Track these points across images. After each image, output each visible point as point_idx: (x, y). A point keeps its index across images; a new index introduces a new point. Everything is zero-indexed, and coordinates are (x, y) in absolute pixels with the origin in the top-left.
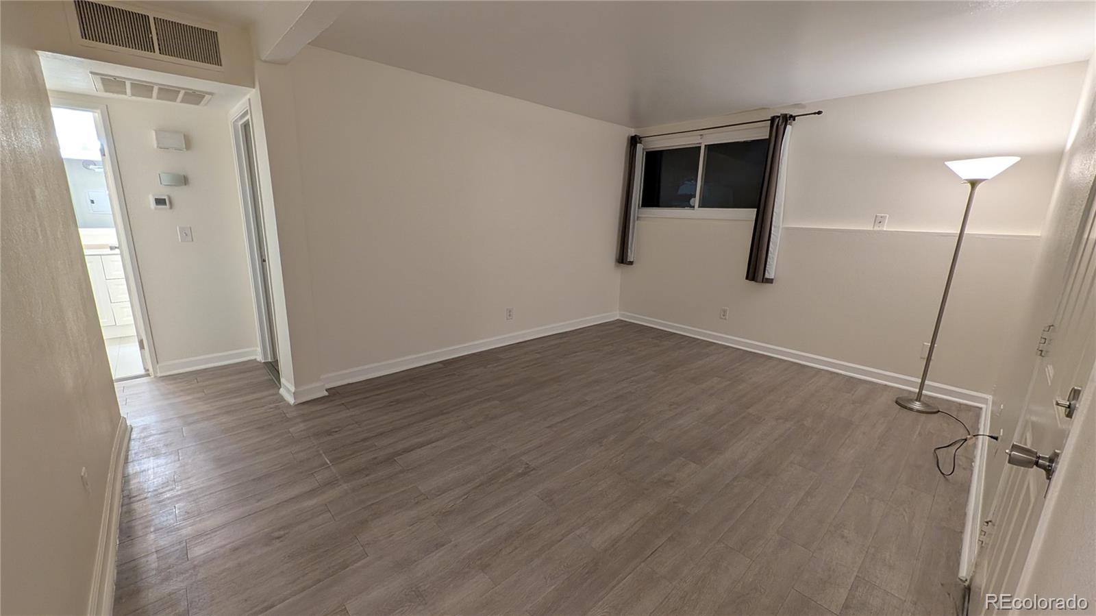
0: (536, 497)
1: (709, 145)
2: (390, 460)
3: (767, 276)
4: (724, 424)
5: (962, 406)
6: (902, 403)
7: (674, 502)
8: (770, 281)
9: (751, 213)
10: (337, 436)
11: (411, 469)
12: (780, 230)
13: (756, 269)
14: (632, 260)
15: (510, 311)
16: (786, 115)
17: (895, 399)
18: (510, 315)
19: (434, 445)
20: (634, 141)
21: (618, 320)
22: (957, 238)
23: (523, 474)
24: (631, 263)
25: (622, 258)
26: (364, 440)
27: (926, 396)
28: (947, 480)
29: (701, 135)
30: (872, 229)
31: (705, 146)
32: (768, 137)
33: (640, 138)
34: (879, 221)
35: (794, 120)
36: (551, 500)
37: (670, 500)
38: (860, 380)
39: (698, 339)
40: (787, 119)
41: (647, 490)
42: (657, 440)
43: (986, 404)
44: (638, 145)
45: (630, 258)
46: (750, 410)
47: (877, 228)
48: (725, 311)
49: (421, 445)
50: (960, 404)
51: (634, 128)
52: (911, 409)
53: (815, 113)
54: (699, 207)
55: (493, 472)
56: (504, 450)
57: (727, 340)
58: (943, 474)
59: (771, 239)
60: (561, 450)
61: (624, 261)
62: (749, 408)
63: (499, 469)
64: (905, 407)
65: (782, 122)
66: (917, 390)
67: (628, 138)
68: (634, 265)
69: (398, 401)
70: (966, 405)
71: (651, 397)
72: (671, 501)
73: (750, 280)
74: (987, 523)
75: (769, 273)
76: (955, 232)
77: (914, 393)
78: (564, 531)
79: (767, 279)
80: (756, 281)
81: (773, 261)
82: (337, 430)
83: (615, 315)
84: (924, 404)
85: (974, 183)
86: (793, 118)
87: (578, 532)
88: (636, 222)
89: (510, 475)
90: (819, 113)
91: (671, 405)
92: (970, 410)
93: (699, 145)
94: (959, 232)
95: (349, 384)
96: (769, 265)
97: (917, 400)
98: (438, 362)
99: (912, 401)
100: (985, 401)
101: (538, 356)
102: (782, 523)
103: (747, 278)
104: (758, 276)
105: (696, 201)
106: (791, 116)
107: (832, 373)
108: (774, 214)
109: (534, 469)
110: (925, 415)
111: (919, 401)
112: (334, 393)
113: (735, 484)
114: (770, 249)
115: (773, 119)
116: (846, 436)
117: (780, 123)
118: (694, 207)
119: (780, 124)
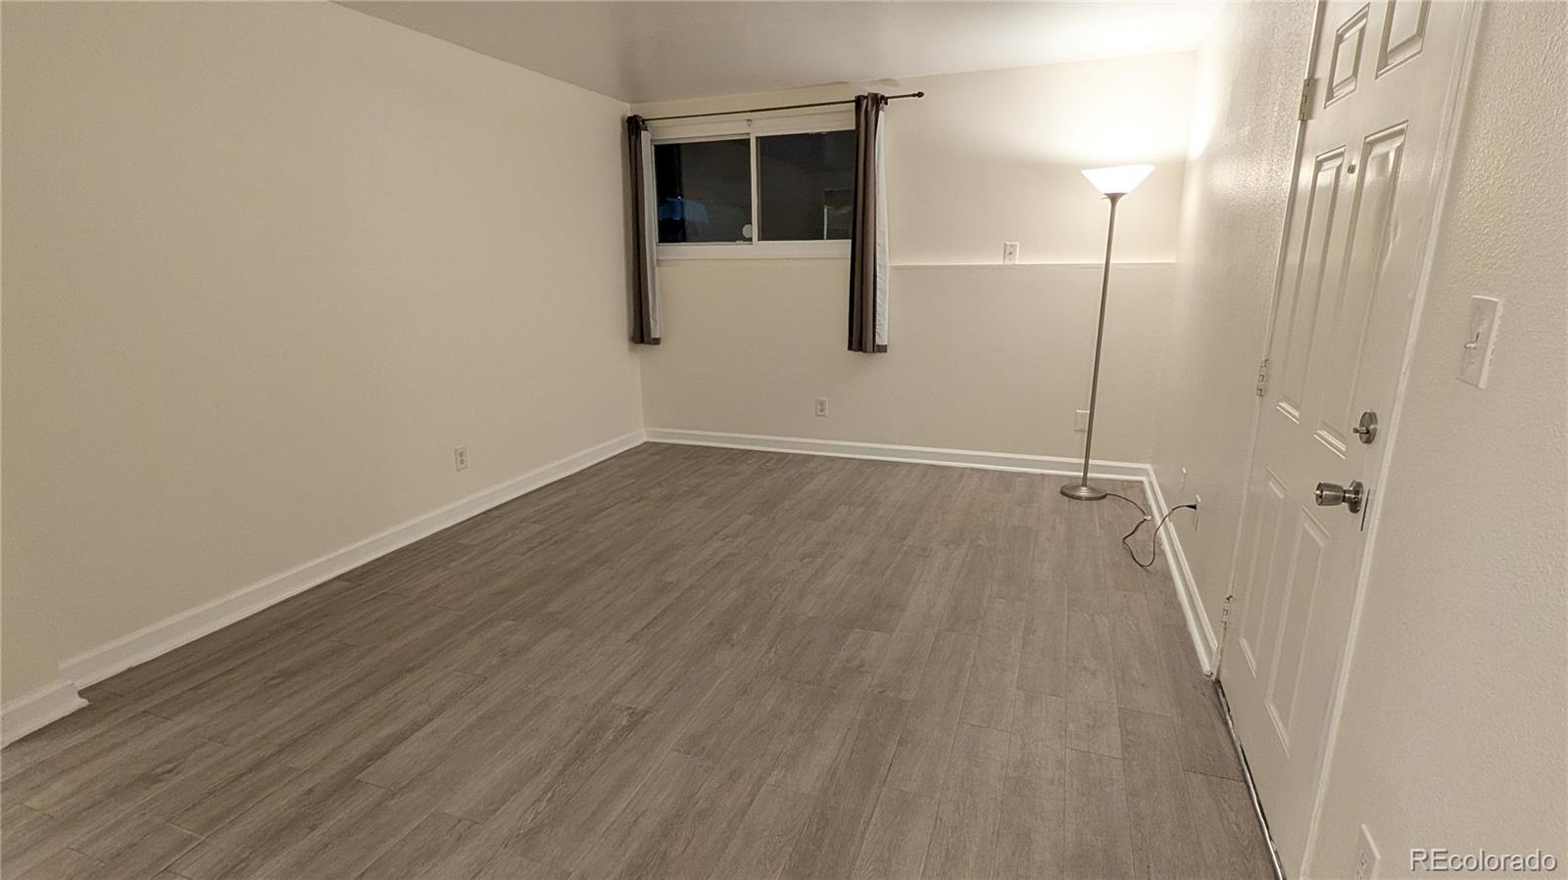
0: (675, 753)
1: (761, 138)
2: (348, 782)
3: (879, 342)
4: (887, 568)
5: (1125, 483)
6: (1067, 493)
7: (880, 693)
8: (883, 349)
9: (843, 247)
10: (176, 780)
11: (408, 784)
12: (888, 269)
13: (861, 334)
14: (657, 337)
15: (461, 454)
16: (877, 95)
17: (1059, 489)
18: (462, 462)
19: (427, 730)
20: (634, 126)
21: (645, 443)
22: (1103, 270)
23: (632, 726)
24: (657, 341)
25: (641, 333)
26: (258, 766)
27: (1092, 479)
28: (1147, 571)
29: (748, 120)
30: (1002, 263)
31: (757, 138)
32: (854, 128)
33: (643, 121)
34: (1008, 252)
35: (886, 104)
36: (703, 749)
37: (872, 691)
38: (1014, 473)
39: (789, 454)
40: (878, 101)
41: (835, 688)
42: (810, 615)
43: (1147, 475)
44: (642, 132)
45: (655, 334)
46: (910, 541)
47: (1008, 262)
48: (822, 404)
49: (400, 738)
50: (1122, 481)
51: (629, 102)
52: (1079, 498)
53: (914, 95)
54: (759, 240)
55: (575, 740)
56: (574, 698)
57: (836, 448)
58: (1141, 566)
59: (878, 286)
60: (673, 670)
61: (645, 340)
62: (905, 538)
63: (582, 732)
64: (1072, 497)
65: (873, 106)
66: (1082, 474)
67: (622, 120)
68: (661, 345)
69: (289, 674)
70: (1128, 481)
71: (766, 555)
72: (875, 692)
73: (855, 350)
74: (1228, 599)
75: (879, 336)
76: (1099, 262)
77: (1077, 478)
78: (749, 788)
79: (878, 346)
80: (865, 352)
81: (884, 320)
82: (169, 766)
83: (640, 436)
84: (1092, 489)
85: (1114, 198)
86: (884, 99)
87: (771, 780)
88: (657, 269)
89: (610, 735)
90: (920, 95)
91: (803, 559)
92: (1133, 487)
93: (748, 137)
94: (1104, 262)
95: (131, 670)
96: (880, 325)
97: (1083, 486)
98: (335, 579)
99: (1077, 487)
100: (1144, 472)
101: (539, 527)
102: (1016, 676)
103: (850, 348)
104: (866, 344)
105: (753, 229)
106: (883, 97)
107: (978, 470)
108: (878, 247)
109: (647, 712)
110: (1095, 502)
111: (1086, 486)
112: (103, 698)
113: (941, 643)
114: (878, 300)
115: (858, 101)
116: (1032, 547)
117: (869, 106)
118: (750, 240)
119: (869, 108)
